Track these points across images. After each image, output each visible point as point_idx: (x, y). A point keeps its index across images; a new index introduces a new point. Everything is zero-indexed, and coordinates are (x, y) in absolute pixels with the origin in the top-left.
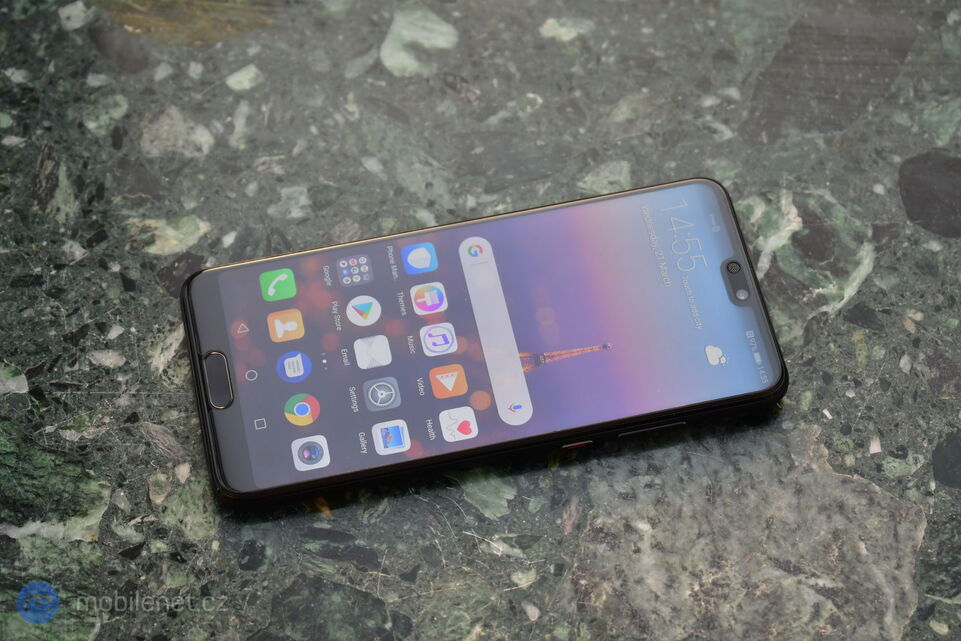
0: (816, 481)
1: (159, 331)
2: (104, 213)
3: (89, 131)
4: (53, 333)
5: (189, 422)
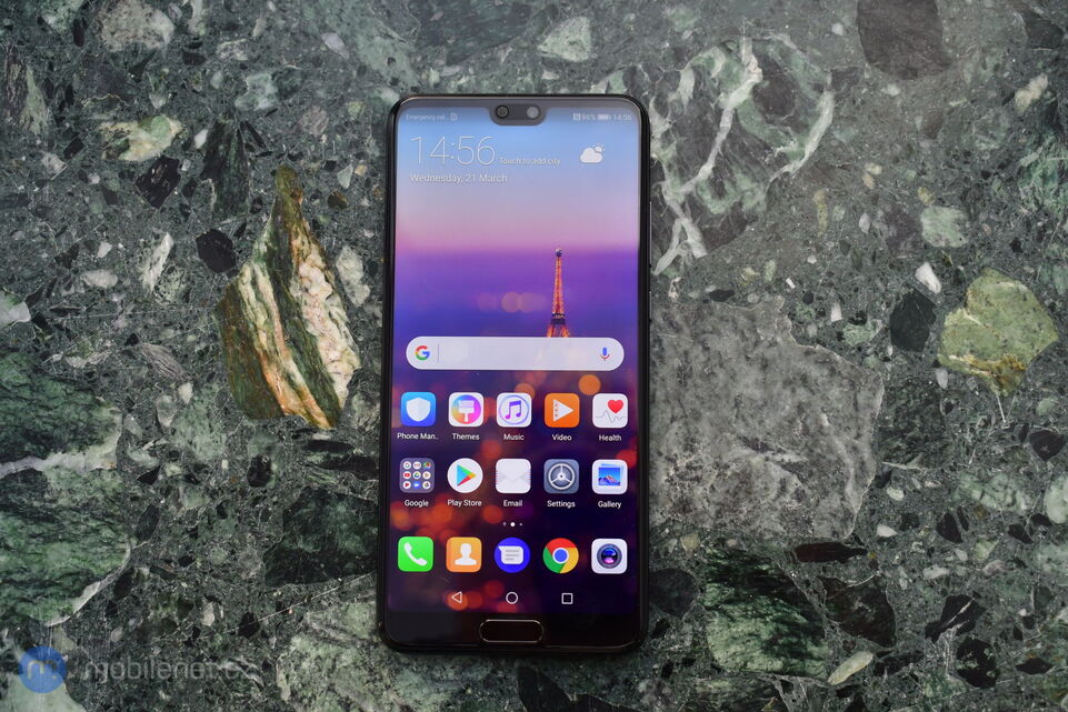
0: (780, 355)
1: (145, 245)
2: (77, 118)
3: (49, 26)
4: (45, 256)
5: (185, 340)
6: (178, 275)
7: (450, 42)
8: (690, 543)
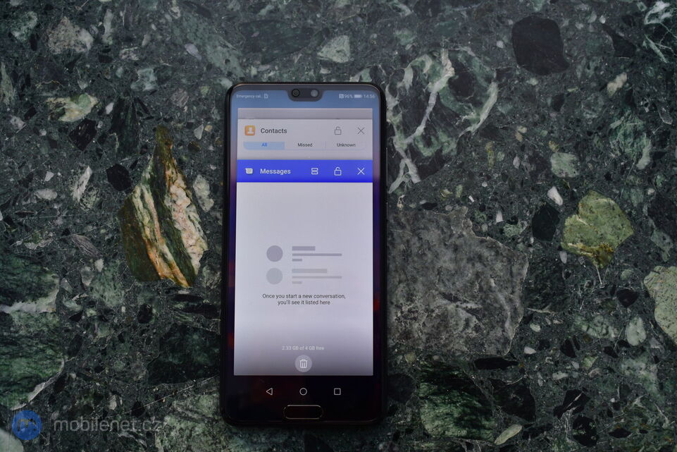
0: (465, 243)
1: (75, 173)
2: (32, 96)
3: (16, 38)
4: (12, 180)
5: (99, 232)
6: (95, 192)
7: (263, 50)
8: (410, 358)
